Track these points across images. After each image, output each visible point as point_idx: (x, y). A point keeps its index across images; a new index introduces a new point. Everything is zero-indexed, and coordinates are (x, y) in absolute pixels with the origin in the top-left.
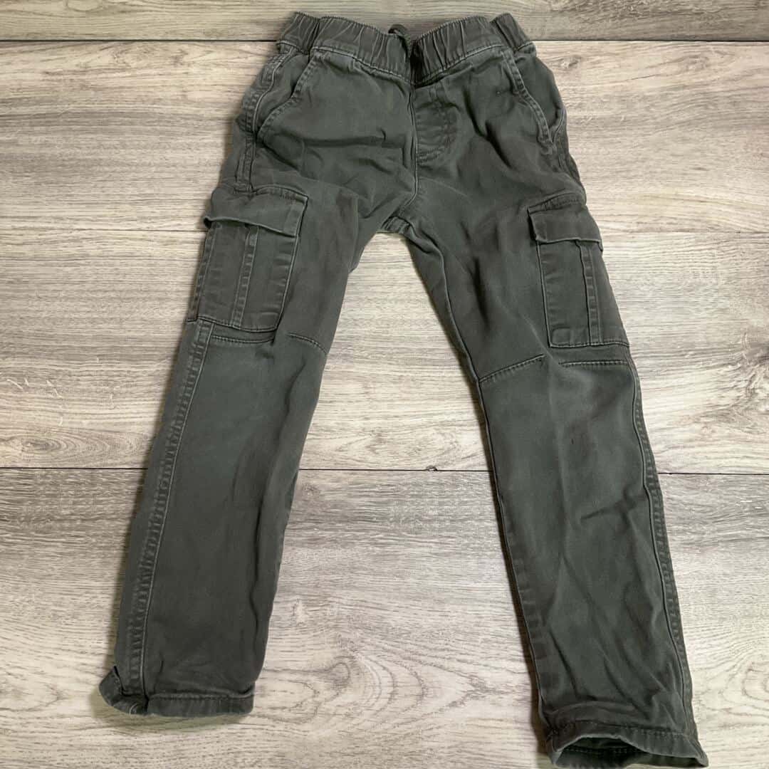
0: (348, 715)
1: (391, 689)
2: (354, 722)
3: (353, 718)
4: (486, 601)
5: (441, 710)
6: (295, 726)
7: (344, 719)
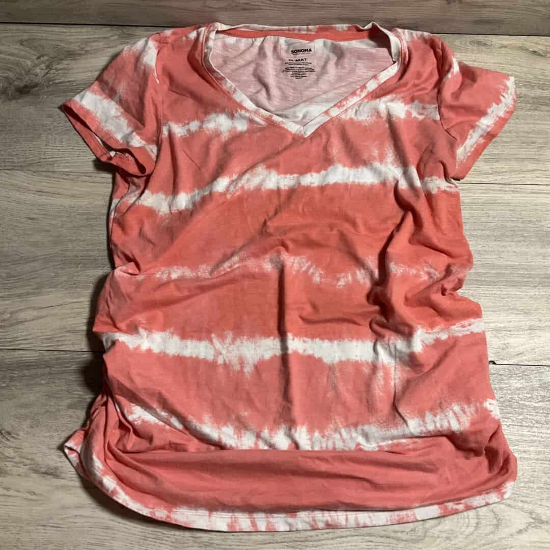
0: (448, 538)
1: (477, 520)
2: (453, 542)
3: (451, 540)
4: (537, 459)
5: (512, 535)
6: (411, 545)
7: (445, 541)
